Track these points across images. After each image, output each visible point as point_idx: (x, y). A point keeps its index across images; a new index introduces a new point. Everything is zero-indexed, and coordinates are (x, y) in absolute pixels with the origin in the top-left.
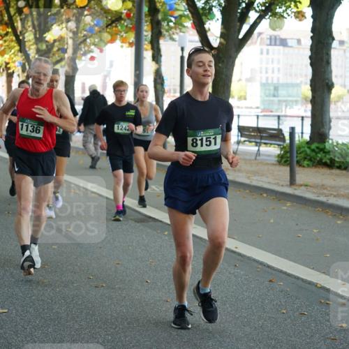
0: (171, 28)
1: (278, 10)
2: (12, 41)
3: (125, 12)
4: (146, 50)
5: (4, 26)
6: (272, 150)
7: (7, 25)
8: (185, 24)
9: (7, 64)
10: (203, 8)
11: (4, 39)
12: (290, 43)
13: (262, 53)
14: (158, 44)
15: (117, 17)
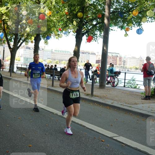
0: (2, 43)
1: (27, 40)
10: (10, 39)
12: (31, 48)
13: (24, 50)
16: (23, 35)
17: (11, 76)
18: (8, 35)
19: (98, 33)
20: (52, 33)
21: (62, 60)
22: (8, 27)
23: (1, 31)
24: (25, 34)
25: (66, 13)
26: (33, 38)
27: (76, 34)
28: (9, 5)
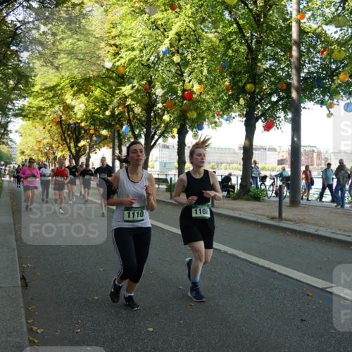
1: (166, 135)
2: (65, 147)
3: (109, 135)
5: (63, 141)
6: (164, 187)
9: (64, 155)
10: (138, 134)
12: (170, 147)
13: (160, 151)
15: (105, 138)
16: (158, 128)
18: (135, 129)
19: (281, 114)
20: (205, 120)
21: (221, 163)
22: (134, 117)
23: (124, 123)
24: (163, 125)
25: (227, 87)
26: (175, 130)
27: (245, 119)
28: (135, 81)
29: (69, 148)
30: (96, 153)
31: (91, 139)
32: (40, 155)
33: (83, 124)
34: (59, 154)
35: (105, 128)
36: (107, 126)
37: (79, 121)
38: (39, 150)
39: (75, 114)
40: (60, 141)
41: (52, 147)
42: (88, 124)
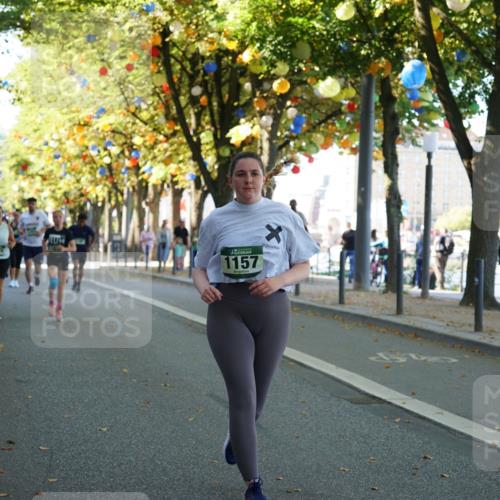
2: (181, 144)
3: (346, 102)
4: (376, 159)
5: (172, 123)
7: (175, 121)
8: (435, 122)
9: (173, 176)
10: (462, 95)
11: (170, 141)
14: (394, 148)
15: (334, 111)
17: (478, 327)
18: (451, 72)
22: (449, 27)
23: (408, 50)
29: (196, 148)
30: (296, 170)
31: (277, 118)
32: (85, 178)
33: (246, 57)
34: (156, 173)
35: (332, 72)
36: (342, 63)
37: (233, 46)
38: (83, 157)
39: (220, 18)
40: (161, 119)
41: (131, 147)
42: (266, 53)
